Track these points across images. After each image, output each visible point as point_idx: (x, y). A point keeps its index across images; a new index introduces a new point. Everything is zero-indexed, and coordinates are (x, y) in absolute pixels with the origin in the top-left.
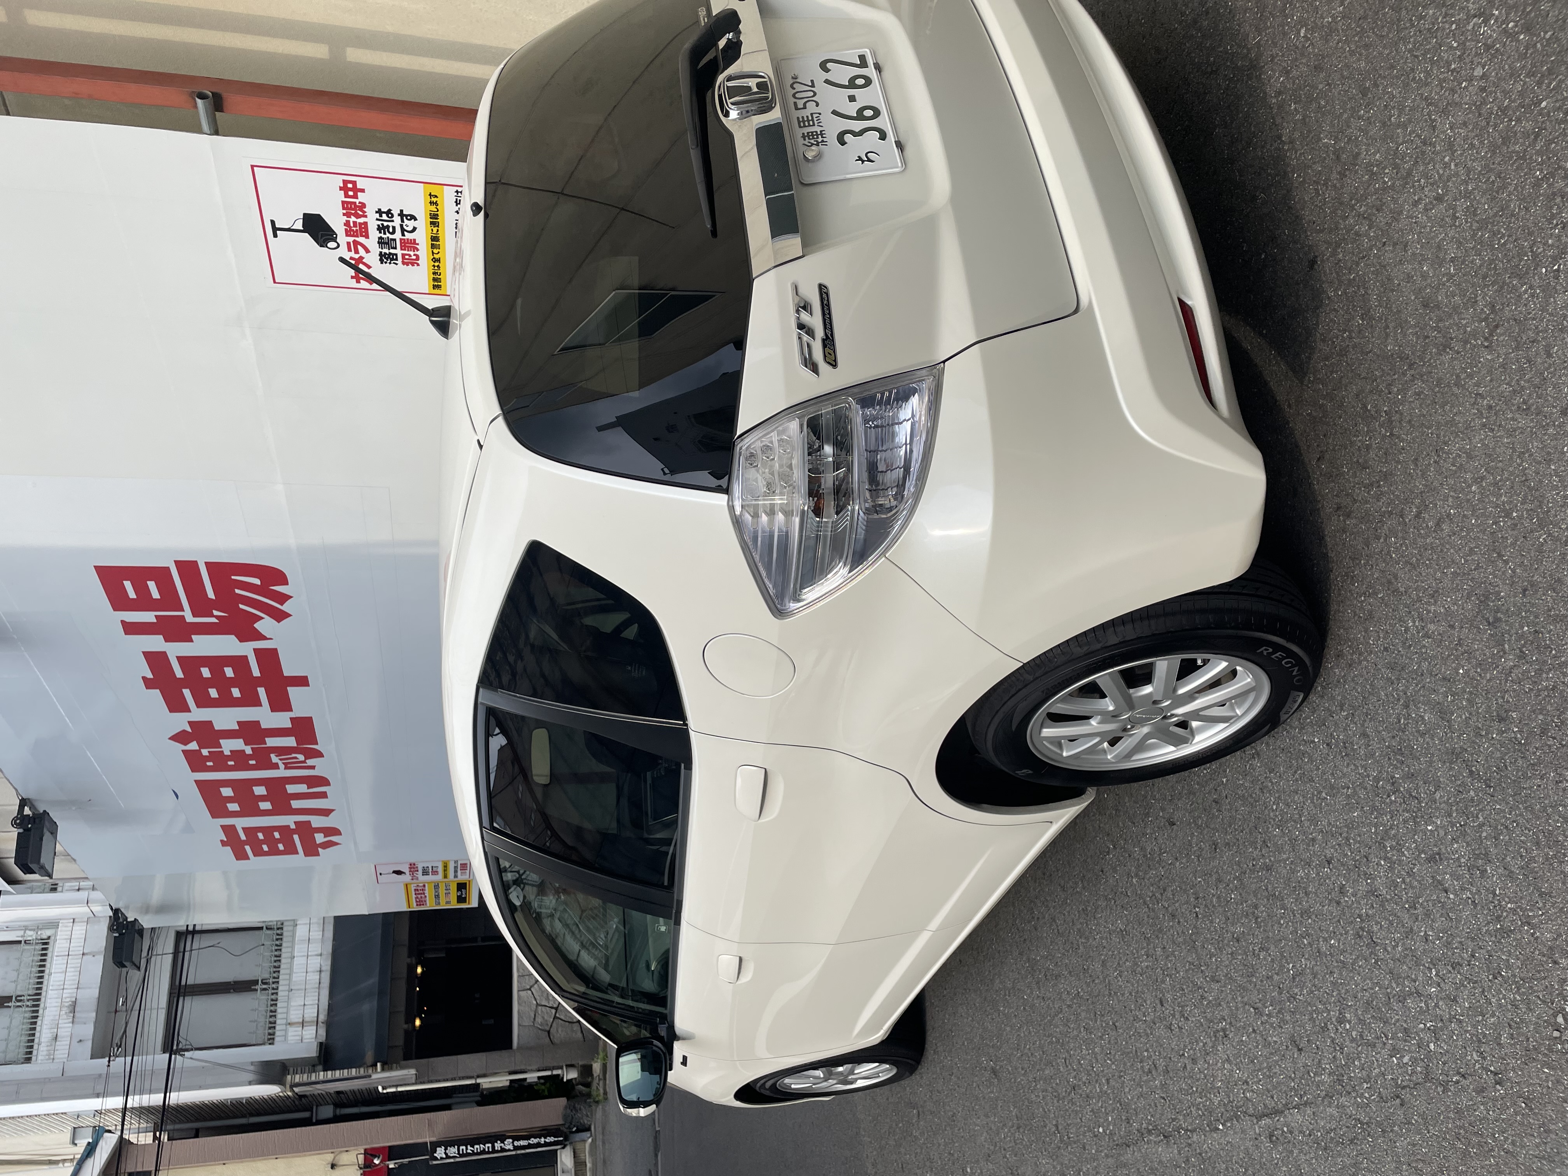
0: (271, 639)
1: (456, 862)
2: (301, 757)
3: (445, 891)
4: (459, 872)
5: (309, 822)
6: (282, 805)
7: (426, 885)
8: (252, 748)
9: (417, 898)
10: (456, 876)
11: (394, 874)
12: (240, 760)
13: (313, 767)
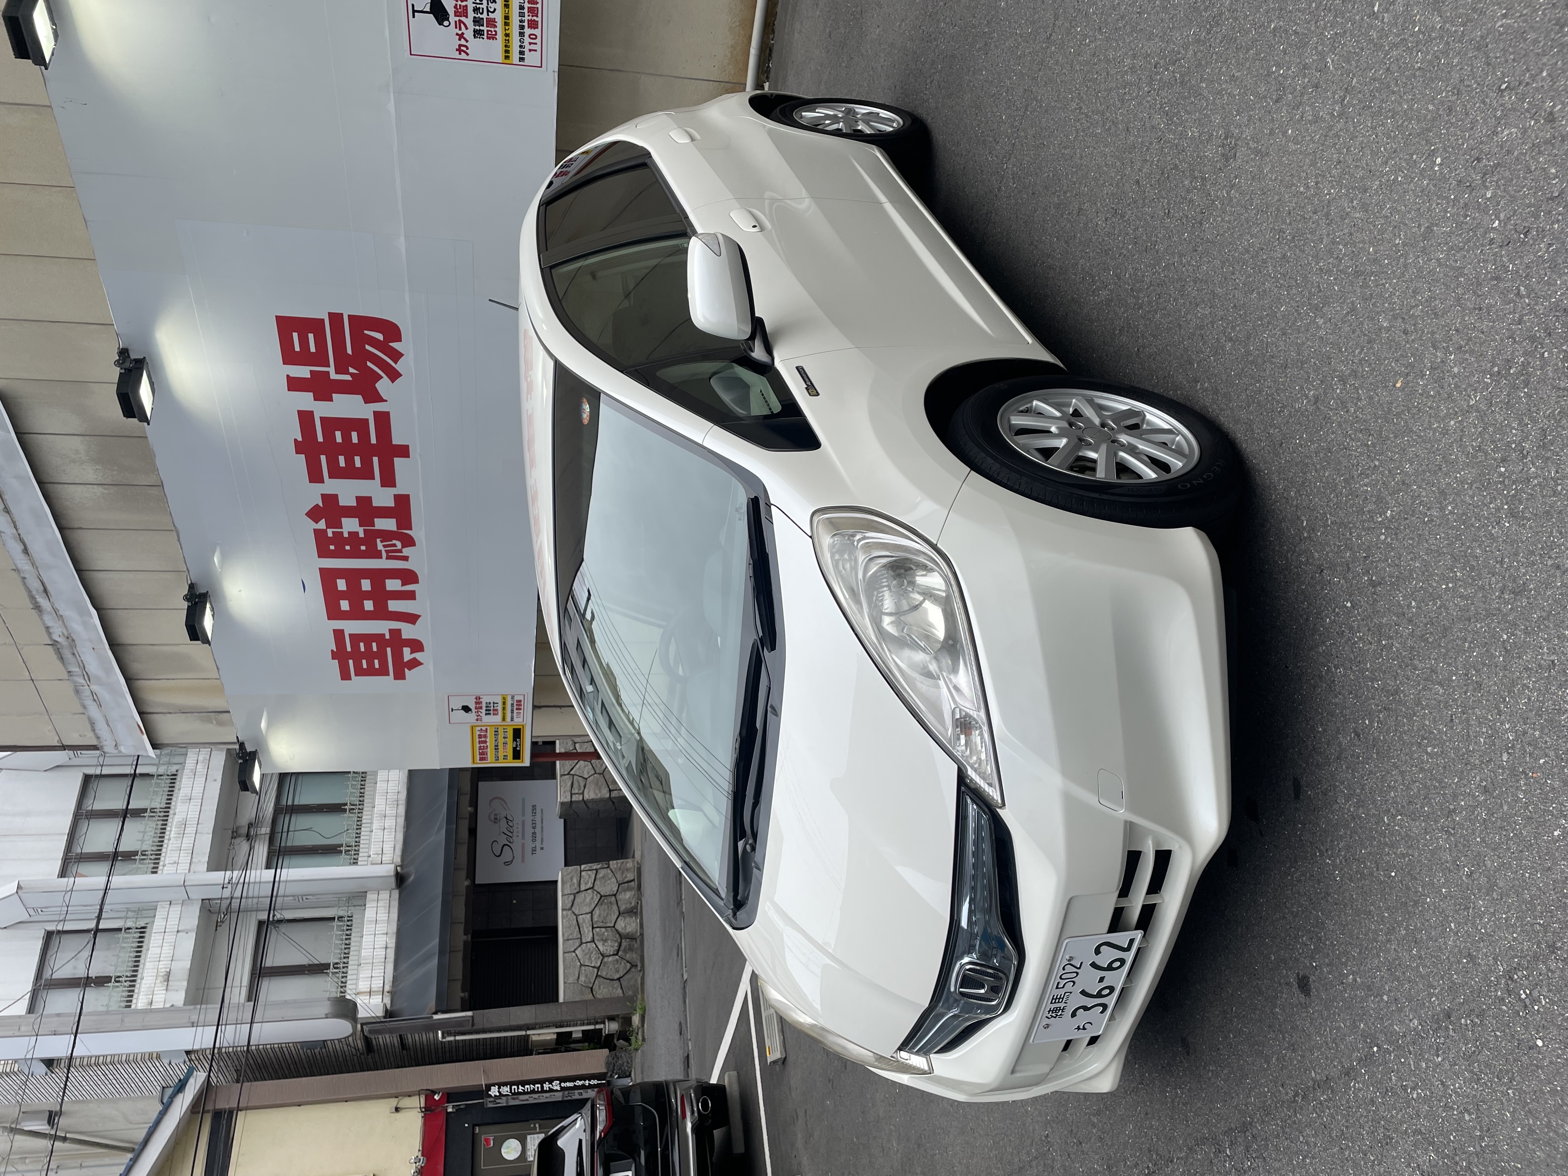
0: (386, 401)
1: (513, 698)
2: (399, 545)
3: (503, 740)
4: (515, 711)
5: (400, 631)
6: (381, 606)
7: (488, 728)
8: (365, 532)
9: (480, 748)
10: (512, 719)
11: (463, 711)
12: (354, 545)
13: (407, 558)
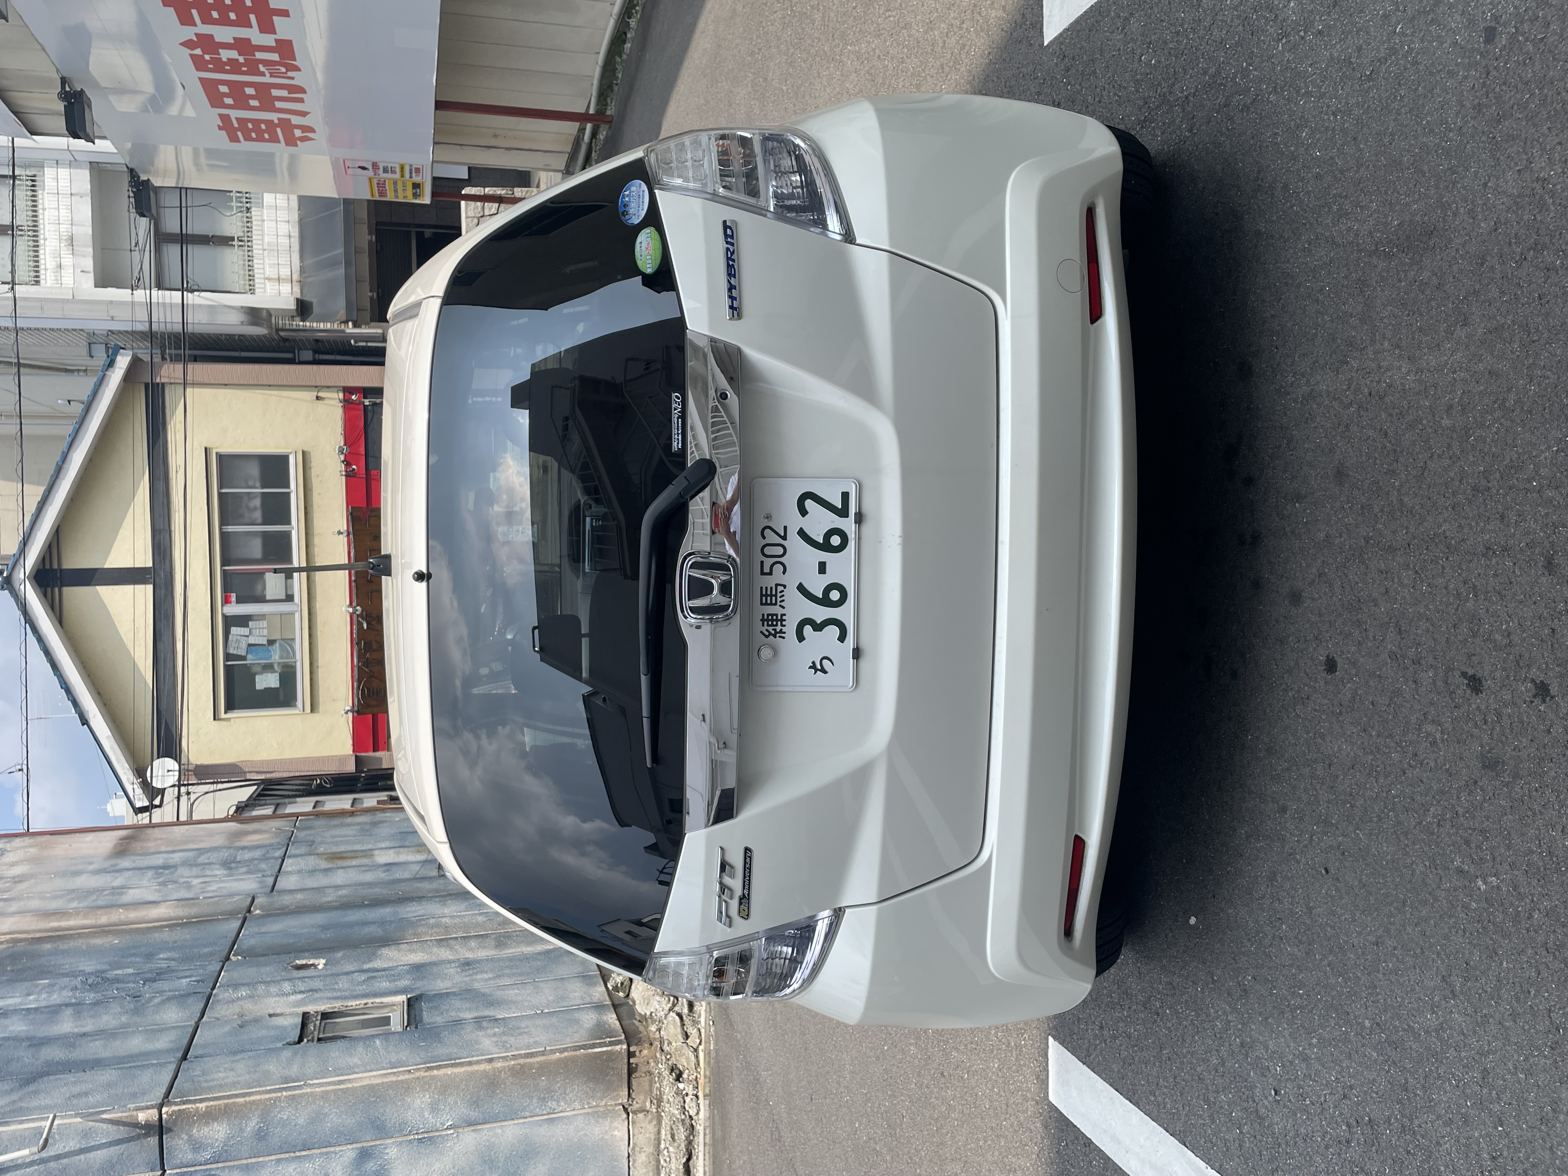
2: (283, 70)
3: (402, 187)
4: (414, 173)
5: (289, 120)
6: (268, 104)
7: (387, 181)
8: (245, 59)
9: (379, 190)
10: (411, 177)
11: (360, 170)
12: (234, 66)
13: (293, 78)
